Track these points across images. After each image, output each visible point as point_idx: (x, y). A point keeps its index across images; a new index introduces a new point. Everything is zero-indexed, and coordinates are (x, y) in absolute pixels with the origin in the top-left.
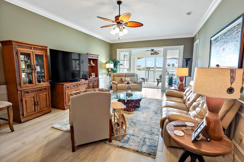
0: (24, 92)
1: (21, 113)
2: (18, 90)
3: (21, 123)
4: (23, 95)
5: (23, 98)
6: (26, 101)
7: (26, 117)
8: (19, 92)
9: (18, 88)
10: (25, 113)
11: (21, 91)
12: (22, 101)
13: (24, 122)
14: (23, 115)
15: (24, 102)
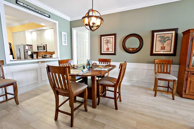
0: (190, 73)
1: (184, 89)
2: (186, 70)
3: (182, 97)
4: (189, 75)
5: (188, 78)
6: (191, 81)
7: (187, 95)
8: (186, 72)
9: (186, 69)
10: (187, 91)
11: (188, 71)
12: (187, 80)
13: (184, 98)
14: (185, 91)
15: (189, 82)
